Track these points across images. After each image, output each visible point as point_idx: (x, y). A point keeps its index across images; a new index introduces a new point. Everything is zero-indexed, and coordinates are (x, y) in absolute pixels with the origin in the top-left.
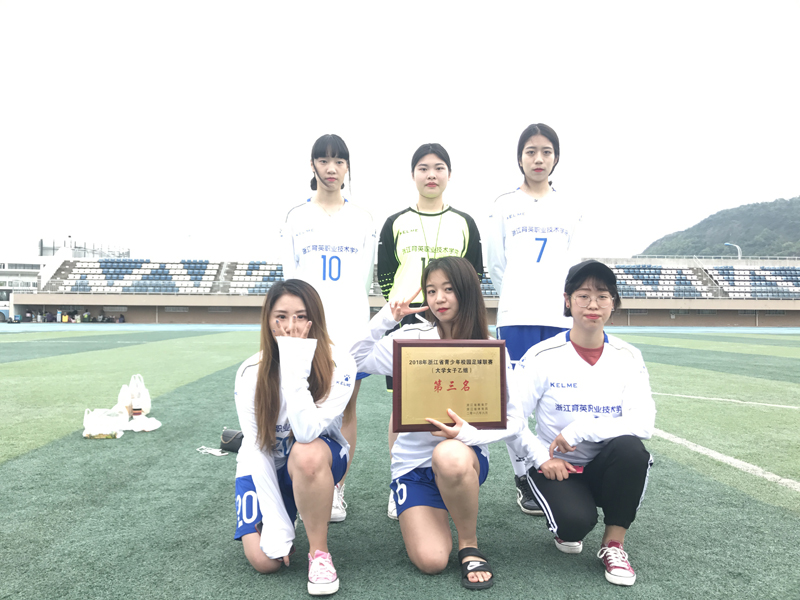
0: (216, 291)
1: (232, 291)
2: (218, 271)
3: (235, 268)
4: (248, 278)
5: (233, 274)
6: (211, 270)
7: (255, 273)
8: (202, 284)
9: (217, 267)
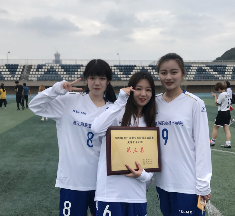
0: (22, 79)
1: (30, 79)
2: (23, 69)
3: (31, 68)
4: (37, 73)
5: (30, 71)
6: (20, 69)
7: (40, 70)
8: (16, 76)
9: (22, 67)
